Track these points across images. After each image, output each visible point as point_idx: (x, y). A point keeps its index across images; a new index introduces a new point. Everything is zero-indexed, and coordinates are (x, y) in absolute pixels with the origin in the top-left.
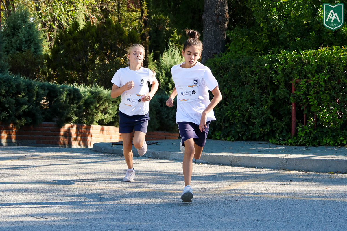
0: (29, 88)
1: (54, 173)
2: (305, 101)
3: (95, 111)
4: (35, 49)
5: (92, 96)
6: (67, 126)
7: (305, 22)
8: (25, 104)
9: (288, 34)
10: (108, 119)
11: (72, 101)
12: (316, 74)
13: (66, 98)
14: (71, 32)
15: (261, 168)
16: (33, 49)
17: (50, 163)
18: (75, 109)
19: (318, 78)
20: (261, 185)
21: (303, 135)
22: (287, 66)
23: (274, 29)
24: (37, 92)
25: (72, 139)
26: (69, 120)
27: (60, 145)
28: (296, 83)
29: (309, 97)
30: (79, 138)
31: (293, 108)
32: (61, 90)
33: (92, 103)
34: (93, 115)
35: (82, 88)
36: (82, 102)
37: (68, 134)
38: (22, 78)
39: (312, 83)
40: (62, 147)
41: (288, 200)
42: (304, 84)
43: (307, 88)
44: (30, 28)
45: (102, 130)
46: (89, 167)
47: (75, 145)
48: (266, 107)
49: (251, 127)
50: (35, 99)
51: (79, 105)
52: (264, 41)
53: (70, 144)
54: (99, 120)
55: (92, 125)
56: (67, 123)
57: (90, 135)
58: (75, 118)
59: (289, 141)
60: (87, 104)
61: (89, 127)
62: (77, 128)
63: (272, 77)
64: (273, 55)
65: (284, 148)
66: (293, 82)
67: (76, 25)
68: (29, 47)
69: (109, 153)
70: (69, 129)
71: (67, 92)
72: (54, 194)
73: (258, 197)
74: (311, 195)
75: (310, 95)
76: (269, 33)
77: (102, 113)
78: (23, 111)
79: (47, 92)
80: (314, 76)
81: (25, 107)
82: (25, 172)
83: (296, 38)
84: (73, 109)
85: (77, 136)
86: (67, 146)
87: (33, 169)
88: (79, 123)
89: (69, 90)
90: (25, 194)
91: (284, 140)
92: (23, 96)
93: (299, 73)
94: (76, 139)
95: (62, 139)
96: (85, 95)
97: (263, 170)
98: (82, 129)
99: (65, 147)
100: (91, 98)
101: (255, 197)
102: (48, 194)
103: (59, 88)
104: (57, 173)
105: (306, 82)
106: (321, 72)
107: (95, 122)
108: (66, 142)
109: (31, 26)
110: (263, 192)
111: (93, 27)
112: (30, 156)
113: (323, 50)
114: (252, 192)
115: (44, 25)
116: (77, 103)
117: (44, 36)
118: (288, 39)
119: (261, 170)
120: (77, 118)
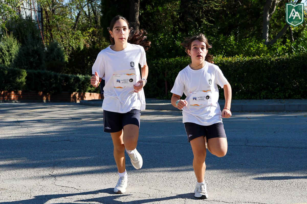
0: (56, 77)
1: (59, 114)
2: (171, 80)
3: (87, 86)
4: (61, 59)
5: (85, 80)
6: (74, 93)
7: (171, 46)
8: (54, 84)
9: (164, 51)
10: (93, 90)
11: (76, 82)
12: (175, 69)
13: (73, 81)
14: (77, 52)
15: (151, 109)
16: (60, 59)
17: (58, 110)
18: (78, 86)
19: (176, 70)
20: (149, 117)
21: (170, 95)
22: (163, 65)
23: (158, 49)
24: (59, 78)
25: (77, 99)
26: (75, 91)
27: (71, 102)
28: (167, 73)
29: (172, 78)
30: (80, 98)
31: (166, 83)
32: (71, 77)
33: (85, 83)
34: (86, 88)
35: (80, 76)
36: (80, 83)
37: (74, 97)
38: (53, 72)
39: (173, 72)
40: (72, 103)
41: (158, 123)
42: (170, 73)
43: (172, 74)
44: (59, 50)
45: (91, 95)
46: (75, 111)
47: (78, 102)
48: (155, 83)
49: (149, 92)
50: (59, 81)
51: (79, 84)
52: (154, 55)
53: (76, 101)
54: (89, 90)
55: (86, 93)
56: (74, 92)
57: (85, 97)
58: (78, 90)
59: (165, 98)
60: (84, 83)
61: (84, 94)
62: (79, 94)
63: (157, 70)
64: (157, 61)
65: (162, 101)
66: (166, 72)
67: (79, 48)
68: (58, 58)
69: (86, 105)
70: (75, 95)
71: (73, 78)
72: (56, 123)
73: (145, 122)
74: (168, 120)
75: (173, 78)
76: (156, 51)
77: (90, 87)
78: (53, 87)
79: (64, 78)
80: (174, 69)
81: (54, 85)
82: (46, 114)
83: (167, 53)
84: (76, 86)
85: (79, 97)
86: (74, 102)
87: (50, 113)
88: (80, 92)
89: (75, 77)
90: (43, 123)
91: (162, 97)
92: (53, 80)
93: (168, 68)
94: (78, 99)
95: (72, 99)
96: (82, 80)
97: (152, 110)
98: (81, 94)
99: (73, 103)
100: (85, 81)
101: (144, 122)
102: (54, 123)
103: (70, 77)
104: (60, 114)
105: (171, 72)
106: (177, 68)
107: (87, 91)
108: (74, 100)
109: (59, 49)
110: (148, 120)
111: (87, 49)
112: (50, 107)
113: (177, 58)
114: (144, 120)
115: (65, 48)
116: (78, 83)
117: (66, 53)
118: (164, 54)
119: (151, 110)
120: (79, 90)
